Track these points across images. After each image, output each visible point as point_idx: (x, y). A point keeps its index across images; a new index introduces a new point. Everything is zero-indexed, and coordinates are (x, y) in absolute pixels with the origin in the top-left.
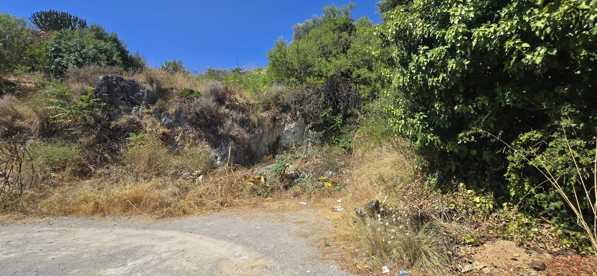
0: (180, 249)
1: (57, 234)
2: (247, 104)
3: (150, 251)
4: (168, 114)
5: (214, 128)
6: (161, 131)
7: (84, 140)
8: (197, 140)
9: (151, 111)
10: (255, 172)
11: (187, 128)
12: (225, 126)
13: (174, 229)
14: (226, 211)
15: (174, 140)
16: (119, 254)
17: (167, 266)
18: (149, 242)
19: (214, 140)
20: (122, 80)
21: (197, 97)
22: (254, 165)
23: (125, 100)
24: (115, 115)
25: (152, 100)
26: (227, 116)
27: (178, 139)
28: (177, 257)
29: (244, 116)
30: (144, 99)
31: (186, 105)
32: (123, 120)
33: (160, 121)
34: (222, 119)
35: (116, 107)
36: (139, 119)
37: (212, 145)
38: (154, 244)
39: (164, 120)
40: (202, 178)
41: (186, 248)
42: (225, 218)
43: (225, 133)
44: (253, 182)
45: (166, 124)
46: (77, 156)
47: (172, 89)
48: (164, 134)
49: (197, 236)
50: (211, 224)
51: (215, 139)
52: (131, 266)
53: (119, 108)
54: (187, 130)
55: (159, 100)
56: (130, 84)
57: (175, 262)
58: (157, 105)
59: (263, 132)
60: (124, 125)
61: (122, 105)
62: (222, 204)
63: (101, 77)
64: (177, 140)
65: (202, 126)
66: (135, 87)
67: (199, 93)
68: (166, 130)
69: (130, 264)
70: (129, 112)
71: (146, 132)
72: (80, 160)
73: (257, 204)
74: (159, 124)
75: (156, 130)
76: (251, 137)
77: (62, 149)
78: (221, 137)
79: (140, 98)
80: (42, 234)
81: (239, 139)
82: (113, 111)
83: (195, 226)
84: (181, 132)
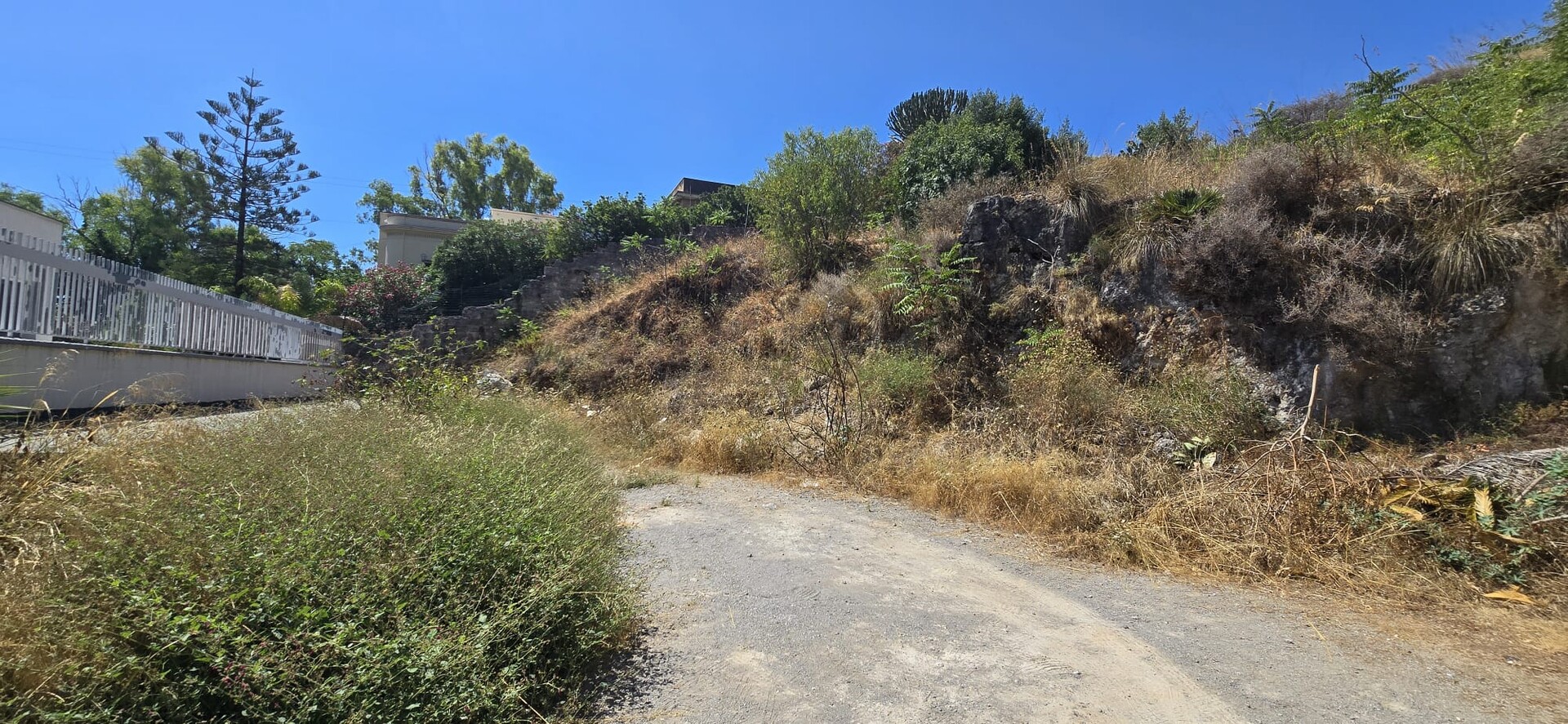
0: (1075, 667)
1: (872, 533)
2: (1421, 201)
3: (1001, 640)
4: (1118, 273)
5: (1263, 301)
6: (1098, 320)
7: (943, 347)
8: (1207, 341)
9: (1076, 269)
10: (1447, 469)
11: (1174, 308)
12: (1310, 294)
13: (1084, 600)
14: (1275, 593)
15: (1134, 343)
16: (941, 620)
17: (1020, 704)
18: (1009, 615)
19: (1268, 342)
20: (1011, 203)
21: (1205, 212)
22: (1447, 436)
23: (1018, 251)
24: (998, 287)
25: (1078, 244)
26: (1319, 258)
27: (1147, 341)
28: (1055, 688)
29: (1397, 249)
30: (1058, 240)
31: (1170, 242)
32: (1014, 298)
33: (1097, 294)
34: (1298, 270)
35: (1002, 270)
36: (1049, 293)
37: (1259, 358)
38: (1018, 622)
39: (1107, 289)
40: (1214, 460)
41: (1090, 672)
42: (1260, 616)
43: (1310, 317)
44: (1428, 508)
45: (1112, 300)
46: (929, 381)
47: (1131, 202)
48: (1106, 327)
49: (1140, 645)
50: (1201, 620)
51: (1271, 340)
52: (948, 662)
53: (1005, 272)
54: (1171, 315)
55: (1096, 239)
56: (1027, 211)
57: (1042, 700)
58: (1088, 255)
59: (1510, 307)
60: (1016, 309)
61: (1012, 263)
62: (1263, 563)
63: (971, 207)
64: (1145, 344)
65: (1223, 299)
66: (1038, 214)
67: (1211, 198)
68: (1112, 318)
69: (948, 655)
70: (1025, 277)
71: (1062, 325)
72: (932, 387)
73: (1433, 601)
74: (1094, 303)
75: (1086, 319)
76: (1439, 328)
77: (907, 366)
78: (1294, 330)
79: (1050, 242)
80: (854, 527)
81: (1372, 338)
82: (994, 278)
83: (1148, 609)
84: (1154, 319)
